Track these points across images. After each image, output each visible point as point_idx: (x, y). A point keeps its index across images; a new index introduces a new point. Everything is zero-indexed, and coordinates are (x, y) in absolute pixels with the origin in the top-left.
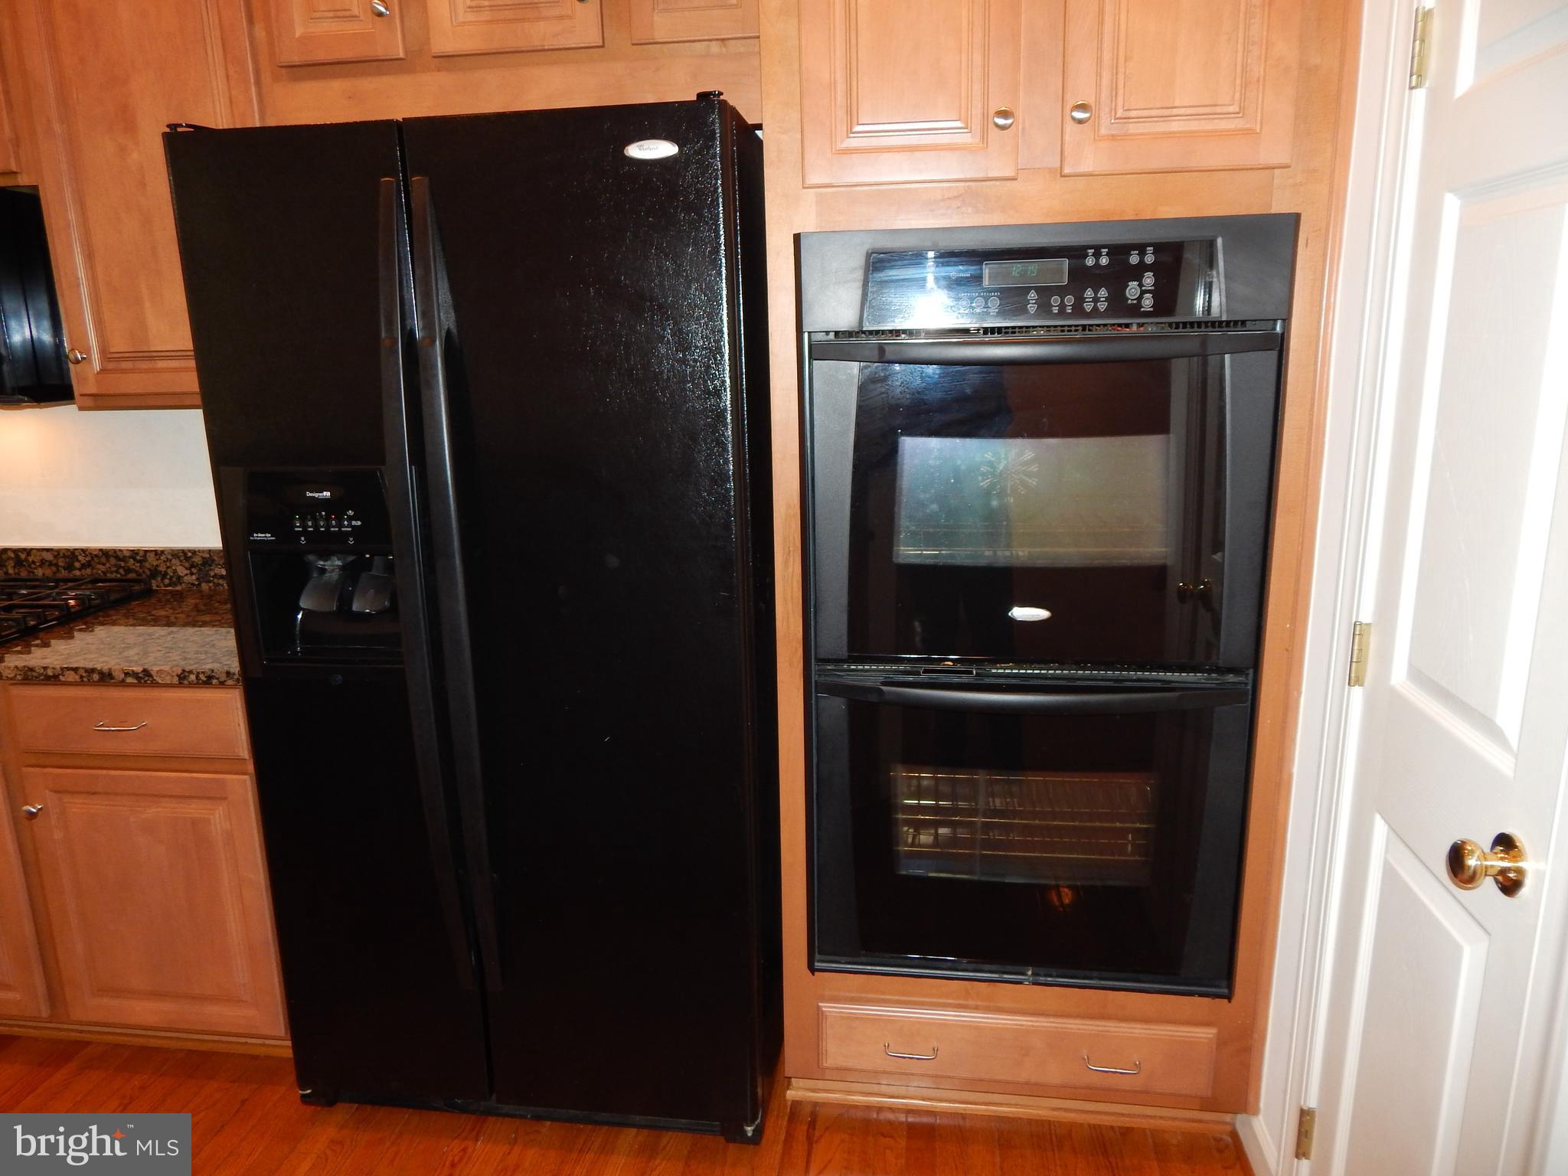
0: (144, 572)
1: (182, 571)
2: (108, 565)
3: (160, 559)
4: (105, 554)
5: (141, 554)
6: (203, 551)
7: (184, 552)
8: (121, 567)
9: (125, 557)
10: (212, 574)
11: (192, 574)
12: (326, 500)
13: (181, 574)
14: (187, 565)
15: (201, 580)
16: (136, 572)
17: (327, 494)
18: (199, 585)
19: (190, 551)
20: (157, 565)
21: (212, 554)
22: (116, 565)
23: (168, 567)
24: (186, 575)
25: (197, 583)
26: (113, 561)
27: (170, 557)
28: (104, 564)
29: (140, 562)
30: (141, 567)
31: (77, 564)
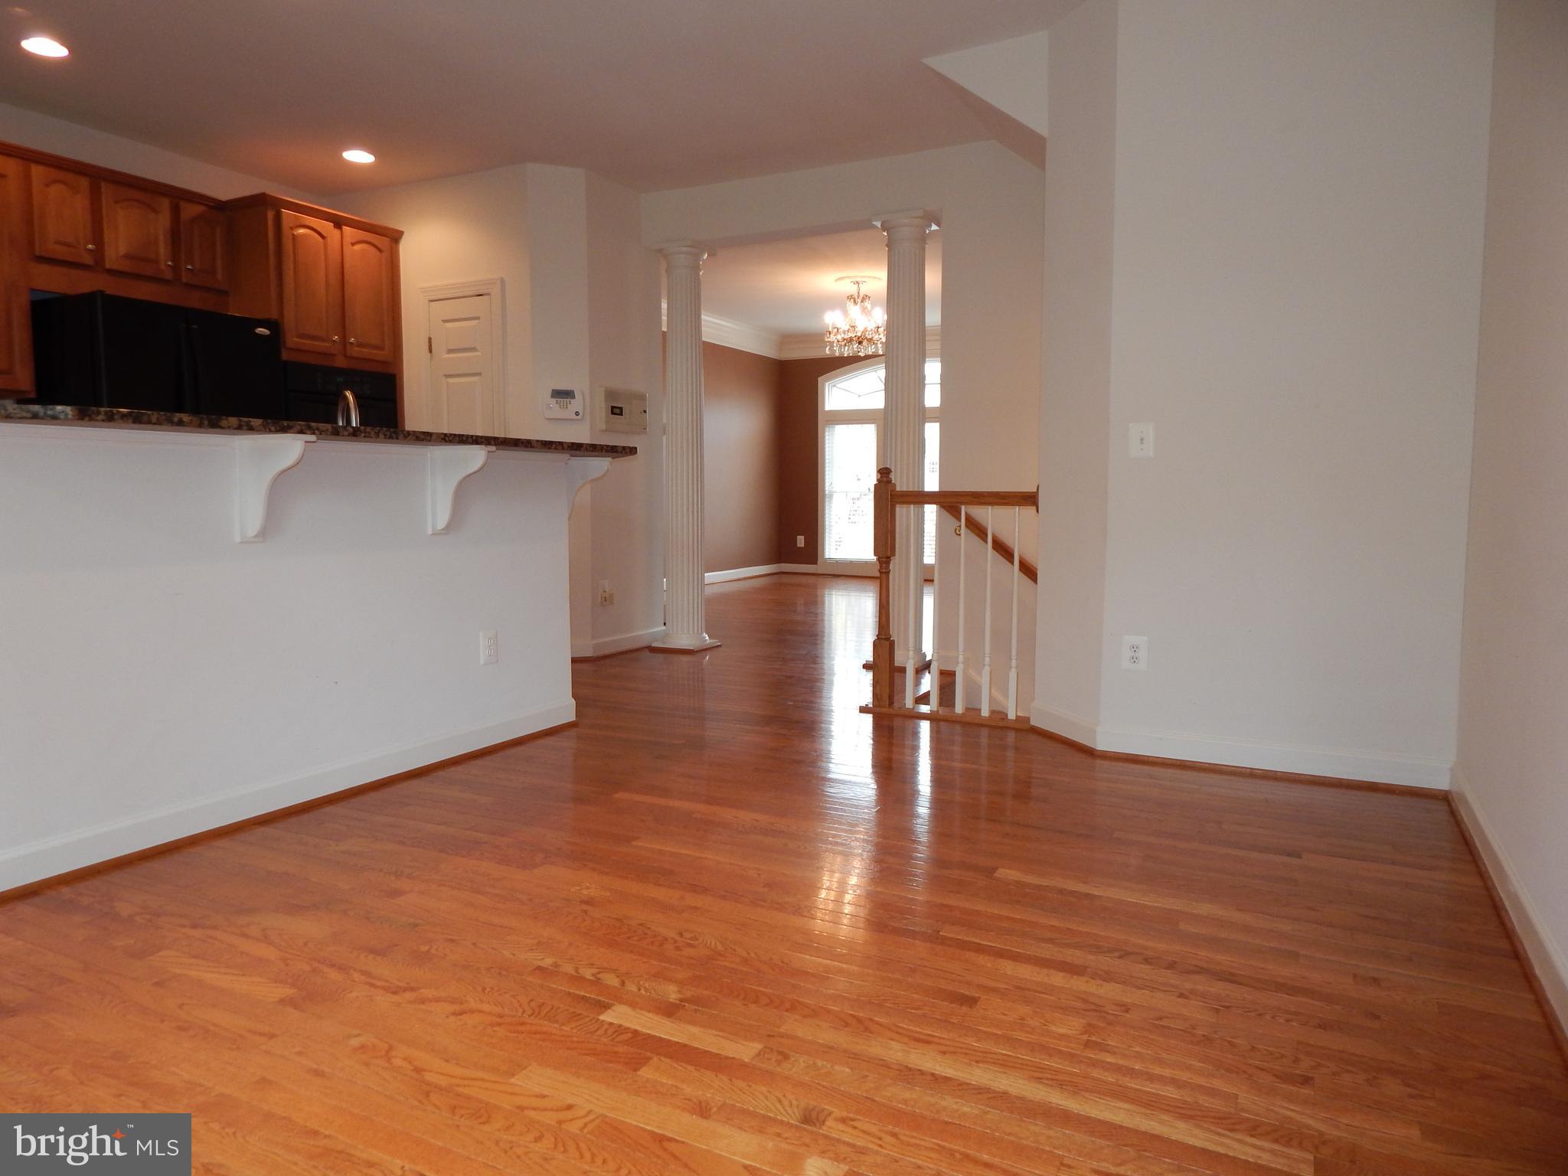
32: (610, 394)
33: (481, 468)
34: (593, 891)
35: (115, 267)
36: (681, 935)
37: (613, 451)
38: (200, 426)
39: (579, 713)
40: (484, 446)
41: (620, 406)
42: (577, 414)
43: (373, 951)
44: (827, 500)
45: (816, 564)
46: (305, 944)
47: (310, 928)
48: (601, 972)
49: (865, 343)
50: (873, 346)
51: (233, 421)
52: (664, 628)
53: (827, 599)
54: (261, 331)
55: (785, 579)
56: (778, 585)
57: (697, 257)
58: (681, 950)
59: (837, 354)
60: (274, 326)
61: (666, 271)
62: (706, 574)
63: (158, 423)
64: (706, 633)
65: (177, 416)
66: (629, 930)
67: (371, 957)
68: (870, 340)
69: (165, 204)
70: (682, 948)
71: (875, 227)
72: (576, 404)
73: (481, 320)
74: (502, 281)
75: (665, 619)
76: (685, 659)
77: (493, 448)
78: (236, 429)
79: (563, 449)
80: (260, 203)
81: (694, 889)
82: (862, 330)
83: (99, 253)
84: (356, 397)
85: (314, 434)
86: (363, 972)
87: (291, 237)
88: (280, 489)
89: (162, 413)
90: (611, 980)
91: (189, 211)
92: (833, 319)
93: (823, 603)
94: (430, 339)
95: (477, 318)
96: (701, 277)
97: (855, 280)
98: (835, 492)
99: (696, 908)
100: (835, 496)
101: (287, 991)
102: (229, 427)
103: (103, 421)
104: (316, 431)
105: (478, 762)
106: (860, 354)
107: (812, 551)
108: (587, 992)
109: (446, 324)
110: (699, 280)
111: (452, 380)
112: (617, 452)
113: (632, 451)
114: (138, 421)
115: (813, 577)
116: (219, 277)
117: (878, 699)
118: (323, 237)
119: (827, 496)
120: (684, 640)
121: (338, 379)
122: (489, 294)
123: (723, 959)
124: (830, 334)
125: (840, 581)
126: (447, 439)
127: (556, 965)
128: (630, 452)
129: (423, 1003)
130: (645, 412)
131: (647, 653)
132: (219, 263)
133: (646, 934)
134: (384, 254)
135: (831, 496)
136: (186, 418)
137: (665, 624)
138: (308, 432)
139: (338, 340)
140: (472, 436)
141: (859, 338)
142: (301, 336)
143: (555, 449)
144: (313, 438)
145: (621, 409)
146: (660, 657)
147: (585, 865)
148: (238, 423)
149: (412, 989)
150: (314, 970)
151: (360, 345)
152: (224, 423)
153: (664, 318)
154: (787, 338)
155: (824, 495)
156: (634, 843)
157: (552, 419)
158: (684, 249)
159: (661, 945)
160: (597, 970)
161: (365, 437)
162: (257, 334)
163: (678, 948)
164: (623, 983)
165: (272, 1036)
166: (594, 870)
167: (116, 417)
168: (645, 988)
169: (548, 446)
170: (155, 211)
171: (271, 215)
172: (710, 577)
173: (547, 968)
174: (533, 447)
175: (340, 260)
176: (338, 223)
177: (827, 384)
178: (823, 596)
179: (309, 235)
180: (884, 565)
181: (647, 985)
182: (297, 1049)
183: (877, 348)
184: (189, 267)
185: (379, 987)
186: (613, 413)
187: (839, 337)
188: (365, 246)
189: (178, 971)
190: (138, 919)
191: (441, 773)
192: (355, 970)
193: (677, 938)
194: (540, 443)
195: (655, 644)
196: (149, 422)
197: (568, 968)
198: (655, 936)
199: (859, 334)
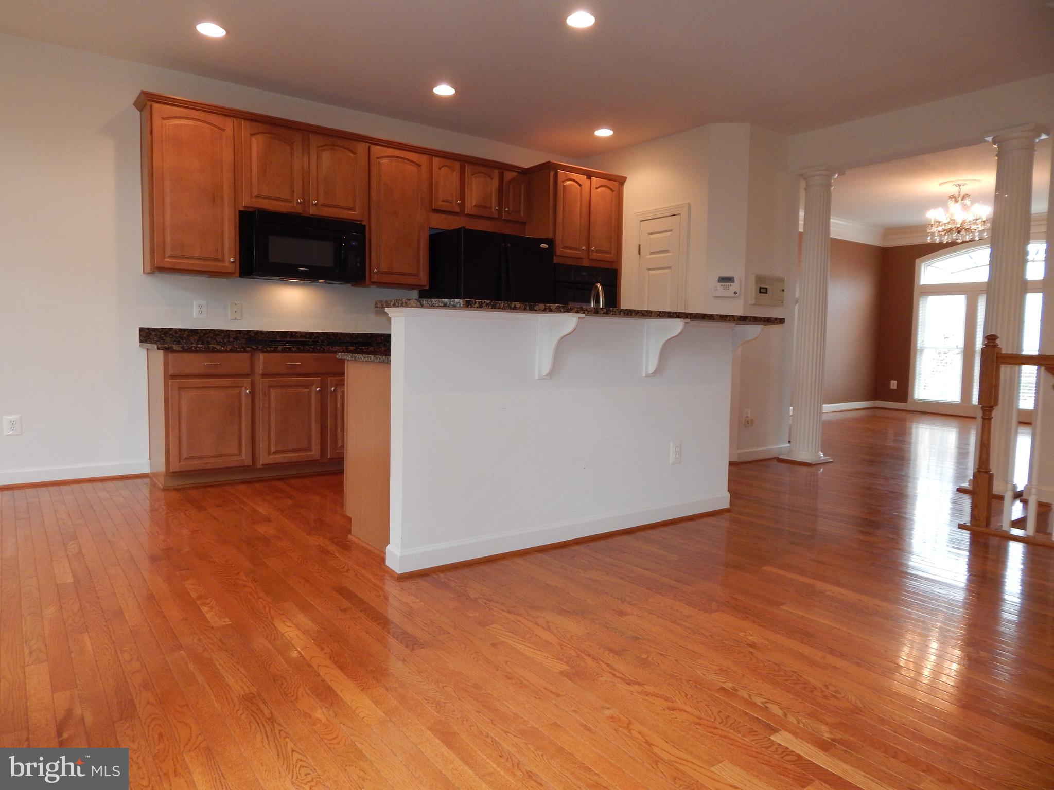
31: (313, 337)
32: (759, 279)
33: (680, 334)
34: (753, 639)
35: (470, 213)
36: (826, 686)
37: (768, 321)
38: (525, 309)
39: (731, 503)
40: (682, 319)
41: (766, 287)
42: (735, 293)
43: (612, 651)
44: (918, 353)
45: (906, 402)
46: (572, 637)
47: (573, 627)
48: (768, 702)
49: (963, 232)
50: (971, 234)
51: (542, 306)
52: (788, 445)
53: (914, 431)
54: (544, 246)
55: (881, 413)
56: (873, 415)
57: (829, 177)
58: (828, 699)
59: (937, 241)
60: (550, 242)
61: (805, 189)
62: (824, 406)
63: (504, 308)
64: (822, 451)
65: (513, 304)
66: (786, 674)
67: (611, 655)
68: (968, 230)
69: (496, 173)
70: (830, 699)
71: (988, 142)
72: (735, 287)
73: (673, 231)
74: (689, 205)
75: (790, 439)
76: (804, 469)
77: (688, 320)
78: (543, 311)
79: (734, 320)
80: (548, 167)
81: (832, 651)
82: (961, 222)
83: (462, 206)
84: (602, 285)
85: (584, 313)
86: (608, 665)
87: (562, 187)
88: (563, 346)
89: (506, 302)
90: (776, 710)
91: (509, 176)
92: (934, 215)
93: (910, 434)
94: (640, 245)
95: (671, 231)
96: (832, 192)
97: (956, 183)
98: (925, 348)
99: (835, 668)
100: (926, 351)
101: (565, 667)
102: (539, 310)
103: (477, 307)
104: (586, 312)
105: (665, 529)
106: (957, 241)
107: (904, 392)
108: (759, 715)
109: (650, 235)
110: (830, 194)
111: (652, 272)
112: (771, 322)
113: (781, 321)
114: (494, 307)
115: (903, 413)
116: (522, 214)
117: (976, 520)
118: (580, 185)
119: (919, 351)
120: (804, 455)
121: (584, 274)
122: (679, 214)
123: (863, 714)
124: (932, 227)
125: (924, 416)
126: (661, 315)
127: (734, 689)
128: (780, 322)
129: (647, 695)
130: (783, 290)
131: (775, 463)
132: (522, 205)
133: (799, 680)
134: (614, 192)
135: (922, 351)
136: (517, 304)
137: (789, 442)
138: (581, 312)
139: (585, 249)
140: (676, 313)
141: (958, 228)
142: (565, 248)
143: (729, 320)
144: (583, 315)
145: (766, 289)
146: (784, 466)
147: (748, 617)
148: (544, 307)
149: (639, 684)
150: (578, 656)
151: (597, 252)
152: (537, 308)
153: (801, 223)
154: (890, 231)
155: (916, 350)
156: (782, 607)
157: (718, 297)
158: (819, 172)
159: (812, 692)
160: (764, 700)
161: (613, 314)
162: (542, 248)
163: (825, 697)
164: (785, 715)
165: (558, 696)
166: (754, 622)
167: (483, 305)
168: (803, 723)
169: (724, 318)
170: (492, 178)
171: (552, 174)
172: (827, 407)
173: (728, 690)
174: (714, 319)
175: (589, 198)
176: (589, 175)
177: (923, 264)
178: (911, 428)
179: (573, 185)
180: (987, 413)
181: (804, 721)
182: (573, 708)
183: (973, 235)
184: (507, 209)
185: (618, 677)
186: (760, 292)
187: (940, 229)
188: (603, 188)
189: (503, 640)
190: (479, 601)
191: (642, 533)
192: (603, 662)
193: (824, 689)
194: (719, 317)
195: (781, 457)
196: (499, 308)
197: (744, 694)
198: (806, 684)
199: (959, 226)
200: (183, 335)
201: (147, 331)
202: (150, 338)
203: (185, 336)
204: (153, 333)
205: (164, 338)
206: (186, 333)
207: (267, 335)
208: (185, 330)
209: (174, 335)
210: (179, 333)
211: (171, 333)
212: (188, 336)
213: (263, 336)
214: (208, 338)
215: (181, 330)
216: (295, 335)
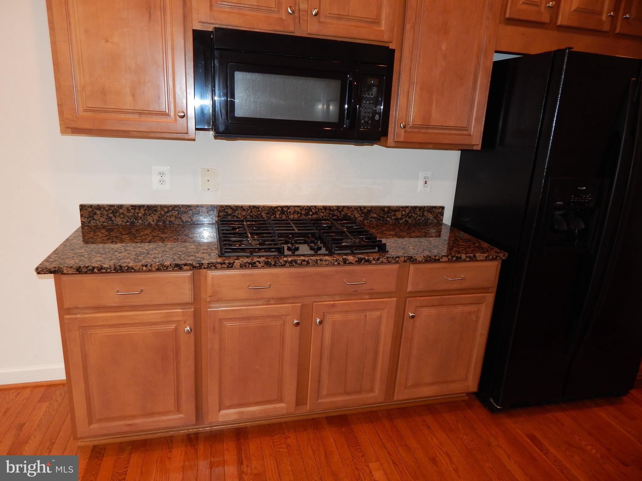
0: (340, 216)
1: (357, 215)
2: (325, 213)
3: (349, 210)
4: (325, 208)
5: (341, 208)
6: (369, 207)
7: (360, 207)
8: (331, 214)
9: (333, 209)
10: (370, 216)
11: (361, 216)
12: (584, 190)
13: (357, 217)
14: (360, 213)
15: (365, 219)
16: (337, 216)
17: (584, 188)
18: (364, 221)
19: (363, 207)
20: (347, 213)
21: (372, 208)
22: (329, 213)
23: (351, 214)
24: (359, 217)
25: (362, 220)
26: (328, 211)
27: (354, 210)
28: (323, 213)
29: (340, 212)
30: (340, 214)
31: (311, 213)
35: (565, 23)
83: (555, 10)
200: (138, 213)
201: (90, 209)
202: (94, 219)
203: (140, 215)
204: (98, 212)
205: (113, 219)
206: (142, 211)
207: (249, 212)
208: (140, 207)
209: (126, 213)
210: (132, 211)
211: (121, 211)
212: (145, 214)
213: (244, 213)
214: (170, 217)
215: (134, 207)
216: (287, 211)
